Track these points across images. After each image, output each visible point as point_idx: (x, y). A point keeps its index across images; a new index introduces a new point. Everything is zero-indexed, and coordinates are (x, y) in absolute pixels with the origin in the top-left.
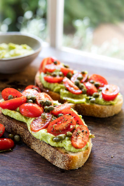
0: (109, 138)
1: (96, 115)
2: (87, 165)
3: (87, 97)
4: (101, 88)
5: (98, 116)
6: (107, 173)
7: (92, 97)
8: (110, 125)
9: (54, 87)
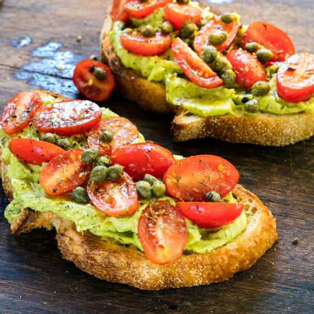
0: (294, 205)
1: (262, 141)
2: (233, 288)
3: (235, 96)
4: (275, 65)
5: (269, 143)
6: (284, 306)
7: (249, 96)
8: (300, 165)
9: (151, 69)
